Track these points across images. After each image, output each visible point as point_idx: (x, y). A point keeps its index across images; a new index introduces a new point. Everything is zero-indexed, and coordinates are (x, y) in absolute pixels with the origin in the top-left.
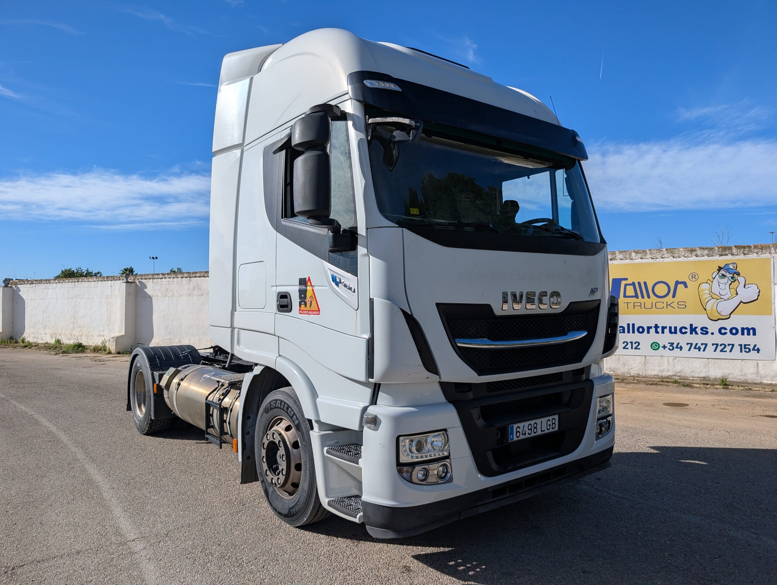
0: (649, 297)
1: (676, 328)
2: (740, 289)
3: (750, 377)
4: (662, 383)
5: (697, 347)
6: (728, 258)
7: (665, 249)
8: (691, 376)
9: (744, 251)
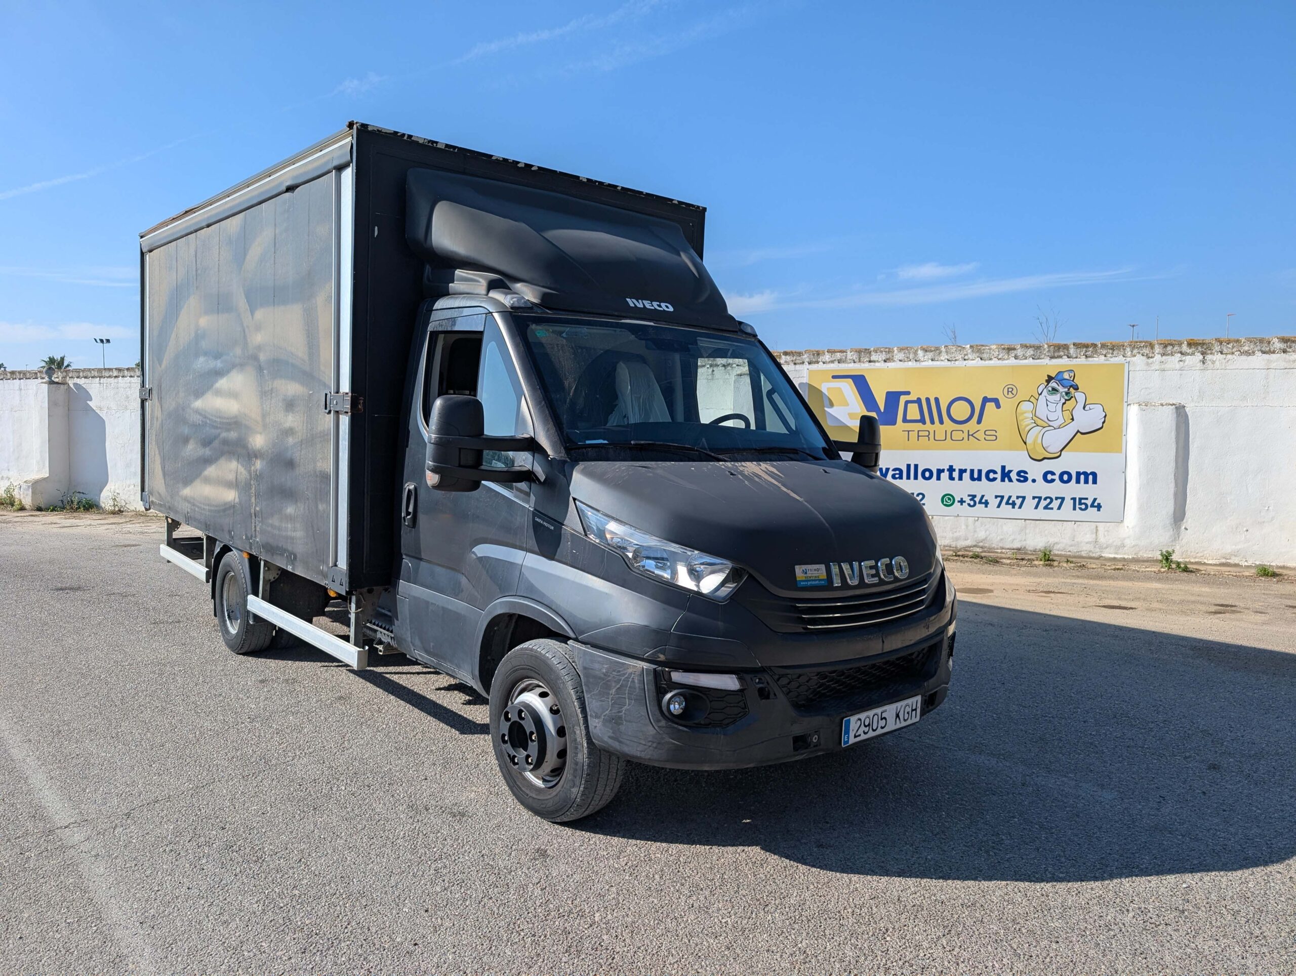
0: (941, 422)
1: (980, 471)
2: (1078, 412)
3: (1084, 548)
4: (956, 558)
5: (1011, 502)
6: (1063, 363)
7: (968, 346)
8: (999, 547)
9: (1086, 351)
